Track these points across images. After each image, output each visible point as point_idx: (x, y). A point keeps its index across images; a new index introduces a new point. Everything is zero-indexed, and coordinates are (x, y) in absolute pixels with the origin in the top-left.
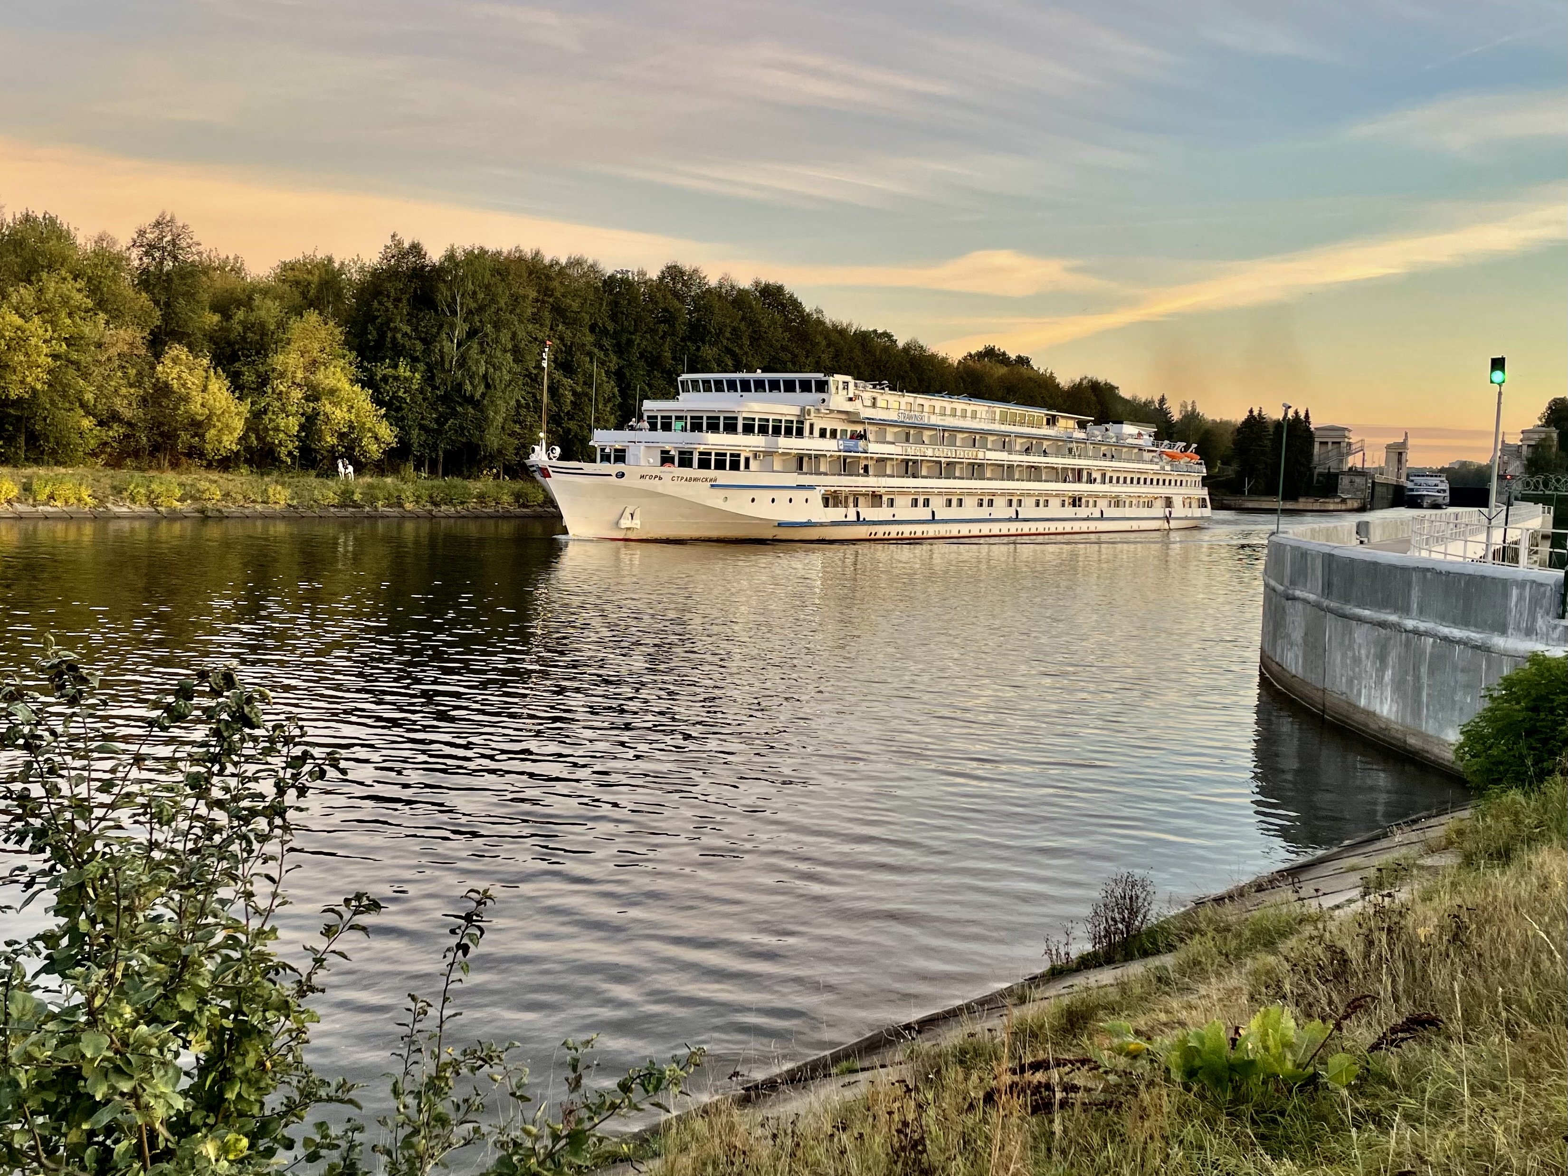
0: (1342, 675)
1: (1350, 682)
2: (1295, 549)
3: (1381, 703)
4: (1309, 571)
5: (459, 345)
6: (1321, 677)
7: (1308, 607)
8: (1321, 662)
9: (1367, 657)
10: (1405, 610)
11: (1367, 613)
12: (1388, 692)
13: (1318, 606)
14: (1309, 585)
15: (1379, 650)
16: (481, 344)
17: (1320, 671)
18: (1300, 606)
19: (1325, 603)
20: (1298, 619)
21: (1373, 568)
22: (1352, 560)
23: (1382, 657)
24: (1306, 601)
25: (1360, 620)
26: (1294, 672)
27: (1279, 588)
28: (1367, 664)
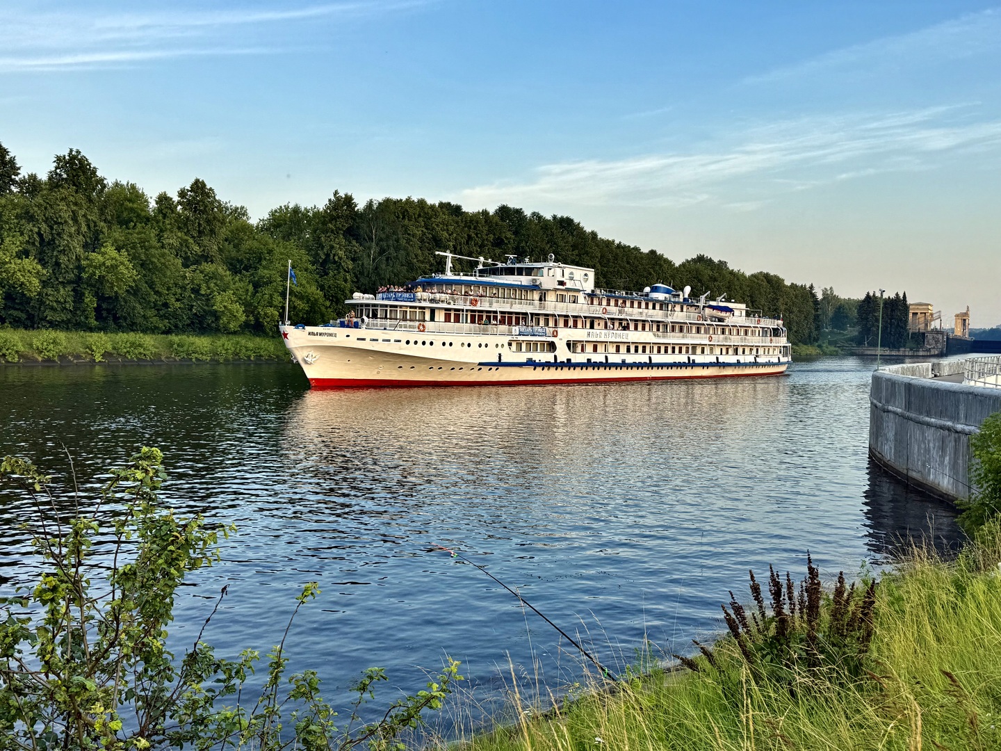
0: (918, 460)
1: (924, 463)
2: (888, 380)
3: (943, 478)
4: (897, 394)
5: (374, 260)
6: (906, 462)
7: (897, 416)
8: (905, 452)
9: (934, 448)
10: (955, 418)
11: (933, 420)
12: (947, 471)
13: (902, 416)
14: (897, 403)
15: (941, 443)
16: (387, 259)
17: (905, 457)
18: (891, 416)
19: (907, 414)
20: (891, 424)
21: (936, 392)
22: (923, 388)
23: (943, 449)
24: (895, 413)
25: (929, 425)
26: (889, 458)
27: (879, 405)
28: (934, 453)
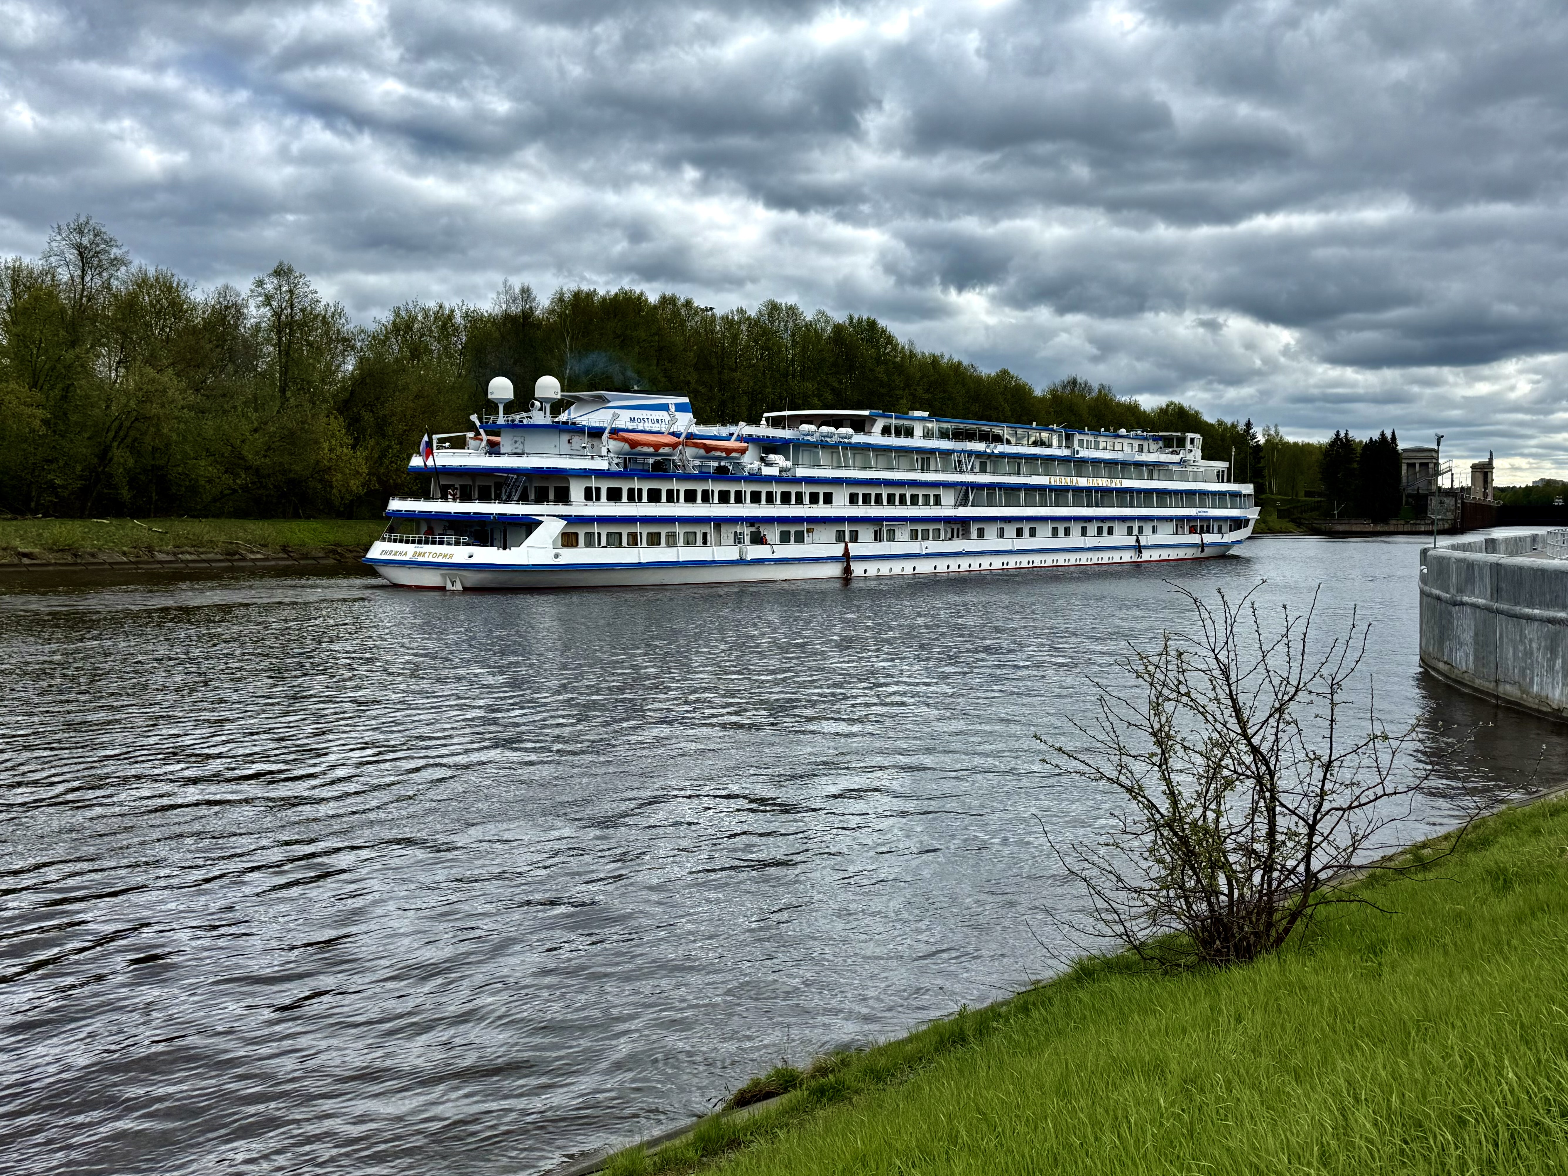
0: (1514, 667)
1: (1523, 671)
2: (1459, 561)
3: (1553, 687)
4: (1477, 579)
6: (1494, 670)
7: (1478, 610)
8: (1492, 658)
9: (1539, 649)
11: (1536, 611)
12: (1560, 677)
13: (1487, 609)
14: (1477, 592)
15: (1549, 643)
17: (1493, 666)
18: (1468, 610)
19: (1496, 605)
20: (1467, 622)
21: (1540, 573)
22: (1521, 568)
23: (1552, 650)
24: (1475, 606)
25: (1530, 618)
26: (1464, 668)
27: (1444, 595)
28: (1539, 656)
